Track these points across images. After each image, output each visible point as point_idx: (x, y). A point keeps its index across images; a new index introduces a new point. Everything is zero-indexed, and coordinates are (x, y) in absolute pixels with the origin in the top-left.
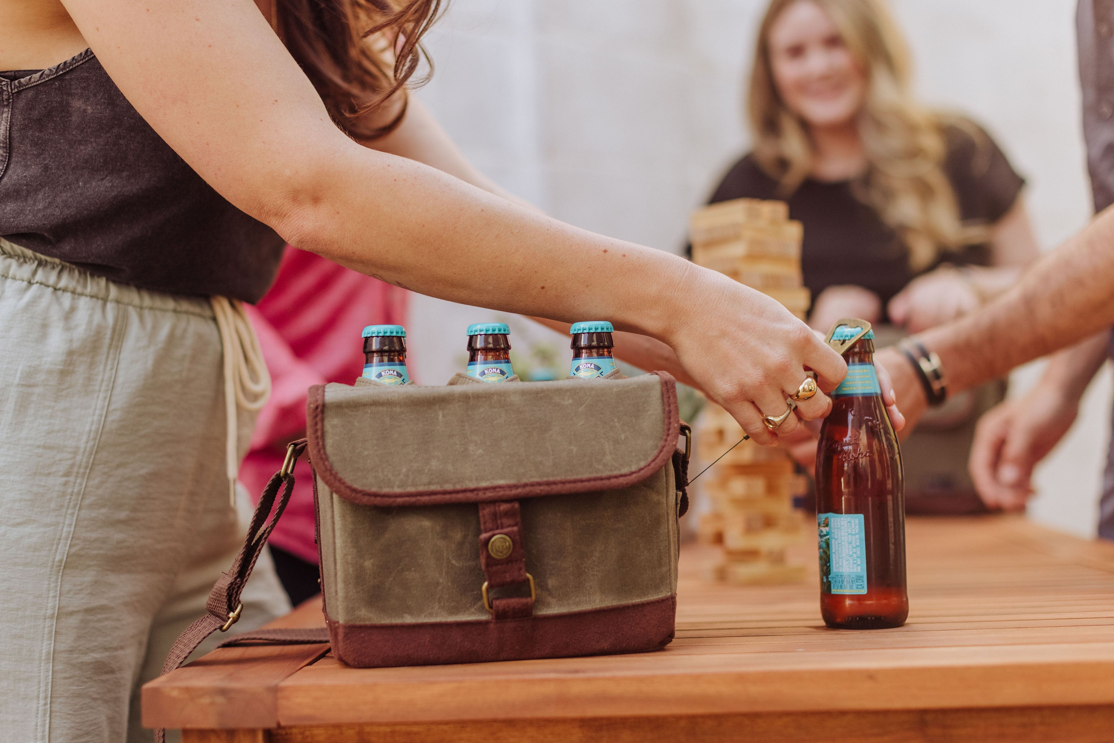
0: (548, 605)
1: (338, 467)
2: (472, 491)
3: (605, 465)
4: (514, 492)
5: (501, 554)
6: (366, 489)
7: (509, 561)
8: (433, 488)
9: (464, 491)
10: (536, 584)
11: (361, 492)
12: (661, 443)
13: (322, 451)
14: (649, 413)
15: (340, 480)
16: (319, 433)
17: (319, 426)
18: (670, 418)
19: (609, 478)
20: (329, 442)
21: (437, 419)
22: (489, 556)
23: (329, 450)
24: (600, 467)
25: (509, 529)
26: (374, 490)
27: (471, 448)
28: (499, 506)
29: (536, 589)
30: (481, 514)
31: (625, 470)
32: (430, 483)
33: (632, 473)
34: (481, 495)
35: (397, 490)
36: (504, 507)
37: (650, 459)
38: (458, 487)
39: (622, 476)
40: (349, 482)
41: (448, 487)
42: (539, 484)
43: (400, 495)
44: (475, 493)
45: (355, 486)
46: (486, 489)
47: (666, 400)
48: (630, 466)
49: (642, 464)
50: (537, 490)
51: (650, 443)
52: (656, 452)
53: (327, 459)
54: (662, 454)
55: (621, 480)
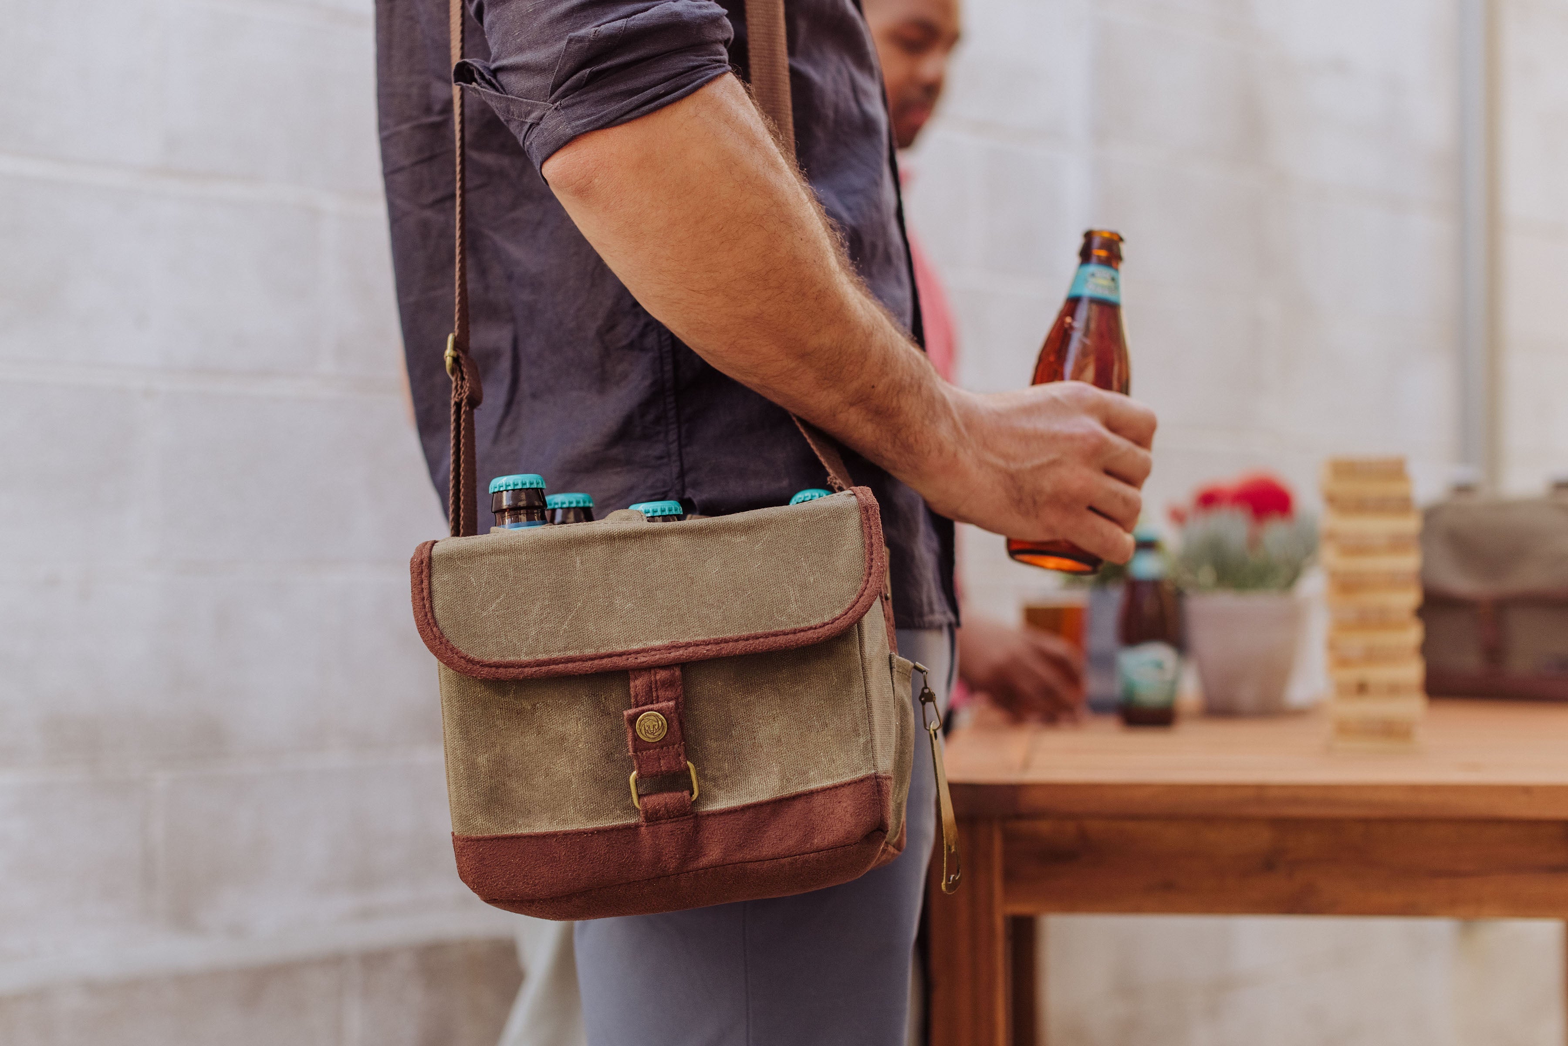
0: (714, 799)
1: (449, 633)
2: (620, 655)
3: (790, 616)
4: (674, 654)
5: (652, 736)
6: (485, 659)
7: (663, 744)
8: (570, 653)
9: (610, 656)
10: (698, 774)
11: (478, 663)
12: (861, 585)
13: (429, 615)
14: (845, 548)
15: (452, 649)
16: (425, 593)
17: (426, 583)
18: (872, 554)
19: (795, 632)
20: (438, 603)
21: (575, 567)
22: (636, 738)
23: (438, 612)
24: (784, 618)
25: (664, 704)
26: (496, 659)
27: (618, 601)
28: (655, 675)
29: (698, 781)
30: (632, 684)
31: (814, 622)
32: (566, 648)
33: (825, 625)
34: (632, 661)
35: (524, 658)
36: (662, 675)
37: (847, 606)
38: (602, 651)
39: (811, 628)
40: (464, 652)
41: (589, 652)
42: (706, 643)
43: (528, 665)
44: (624, 657)
45: (471, 655)
46: (637, 652)
47: (866, 530)
48: (822, 616)
49: (838, 612)
50: (703, 650)
51: (847, 586)
52: (854, 597)
53: (436, 624)
54: (862, 599)
55: (810, 634)
